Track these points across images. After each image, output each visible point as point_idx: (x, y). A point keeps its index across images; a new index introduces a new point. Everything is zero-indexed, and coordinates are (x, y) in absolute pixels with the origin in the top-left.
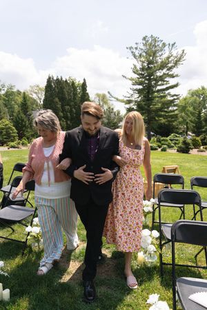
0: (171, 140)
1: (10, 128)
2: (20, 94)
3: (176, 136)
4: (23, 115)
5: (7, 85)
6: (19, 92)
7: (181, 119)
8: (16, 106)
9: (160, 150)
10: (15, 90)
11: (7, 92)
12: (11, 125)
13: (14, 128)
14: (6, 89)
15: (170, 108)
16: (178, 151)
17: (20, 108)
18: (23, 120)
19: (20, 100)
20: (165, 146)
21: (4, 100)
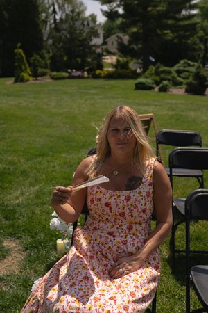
0: (179, 72)
3: (189, 65)
7: (201, 33)
9: (157, 89)
15: (184, 12)
16: (187, 91)
20: (165, 83)
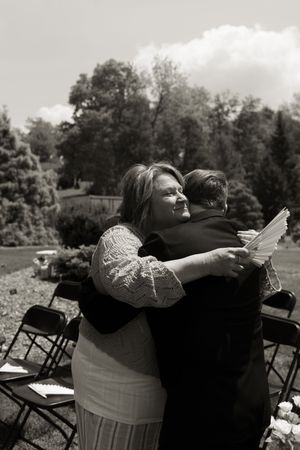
1: (245, 199)
2: (269, 117)
4: (275, 168)
5: (241, 98)
6: (268, 113)
8: (261, 146)
10: (259, 109)
11: (241, 116)
12: (248, 193)
13: (254, 198)
14: (239, 109)
17: (270, 151)
18: (275, 180)
19: (269, 130)
21: (236, 134)
